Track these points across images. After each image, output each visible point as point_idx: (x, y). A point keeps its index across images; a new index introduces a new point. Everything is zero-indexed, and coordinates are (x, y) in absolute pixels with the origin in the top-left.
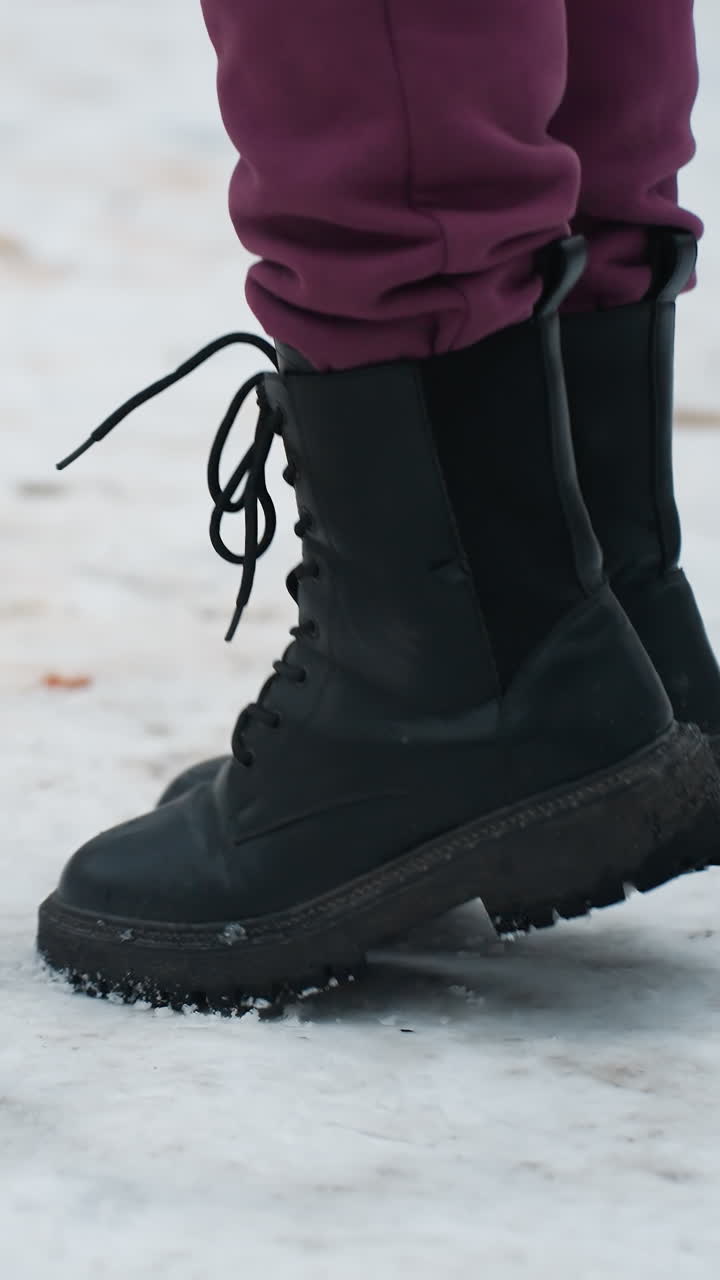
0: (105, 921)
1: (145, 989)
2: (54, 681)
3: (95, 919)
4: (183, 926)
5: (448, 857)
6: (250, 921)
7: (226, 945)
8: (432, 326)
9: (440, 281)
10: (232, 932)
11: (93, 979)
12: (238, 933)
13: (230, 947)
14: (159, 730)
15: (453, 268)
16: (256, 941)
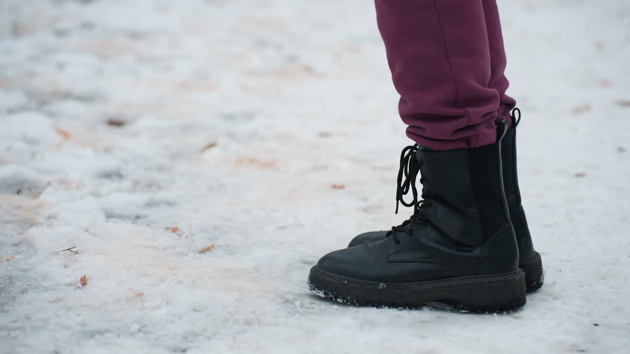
0: (338, 277)
1: (350, 298)
2: (334, 187)
3: (334, 277)
4: (365, 281)
5: (454, 284)
6: (388, 284)
7: (379, 289)
8: (467, 140)
9: (469, 127)
10: (382, 285)
11: (332, 294)
12: (383, 286)
13: (381, 290)
14: (365, 200)
15: (472, 124)
16: (389, 289)
